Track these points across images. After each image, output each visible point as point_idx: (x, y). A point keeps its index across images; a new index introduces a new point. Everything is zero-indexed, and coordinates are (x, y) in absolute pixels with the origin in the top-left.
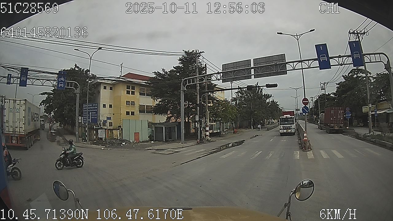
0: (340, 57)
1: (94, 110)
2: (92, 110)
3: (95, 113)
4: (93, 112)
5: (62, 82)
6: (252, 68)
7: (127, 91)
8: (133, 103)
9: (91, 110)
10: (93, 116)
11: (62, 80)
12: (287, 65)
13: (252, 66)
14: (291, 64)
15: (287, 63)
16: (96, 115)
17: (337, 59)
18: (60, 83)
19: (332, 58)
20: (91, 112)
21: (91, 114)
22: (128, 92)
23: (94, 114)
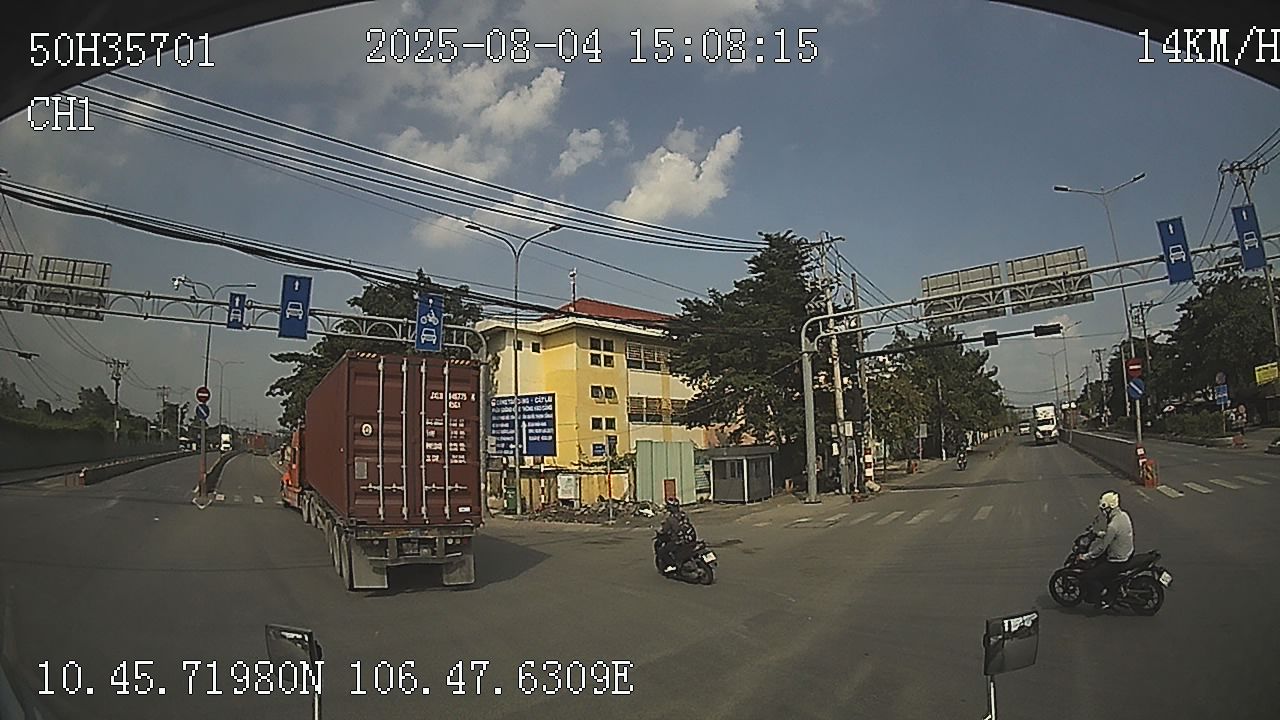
1: (542, 416)
2: (529, 417)
3: (544, 424)
4: (532, 420)
5: (434, 327)
6: (1006, 288)
7: (592, 354)
8: (611, 393)
9: (524, 417)
10: (532, 435)
11: (431, 323)
14: (1104, 274)
15: (1092, 271)
16: (549, 431)
18: (426, 332)
20: (527, 421)
21: (527, 429)
22: (595, 360)
23: (540, 427)
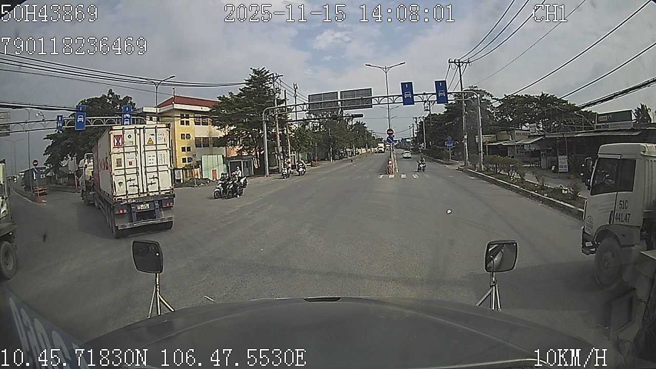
0: (424, 94)
6: (339, 101)
7: (181, 121)
8: (188, 136)
11: (127, 117)
12: (373, 100)
13: (339, 99)
14: (377, 99)
15: (373, 98)
17: (421, 96)
18: (126, 121)
19: (416, 95)
22: (182, 123)
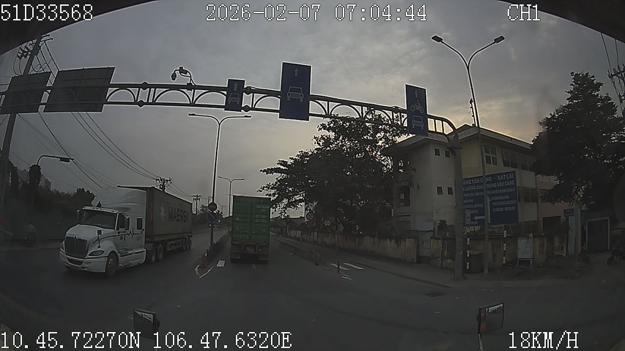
1: (505, 191)
2: (493, 192)
3: (507, 197)
4: (495, 195)
5: (421, 115)
9: (489, 193)
10: (496, 207)
11: (418, 111)
16: (512, 202)
18: (415, 119)
20: (491, 196)
21: (491, 202)
23: (503, 200)
